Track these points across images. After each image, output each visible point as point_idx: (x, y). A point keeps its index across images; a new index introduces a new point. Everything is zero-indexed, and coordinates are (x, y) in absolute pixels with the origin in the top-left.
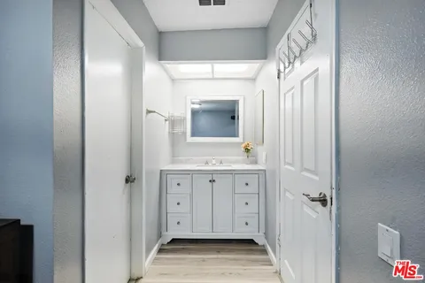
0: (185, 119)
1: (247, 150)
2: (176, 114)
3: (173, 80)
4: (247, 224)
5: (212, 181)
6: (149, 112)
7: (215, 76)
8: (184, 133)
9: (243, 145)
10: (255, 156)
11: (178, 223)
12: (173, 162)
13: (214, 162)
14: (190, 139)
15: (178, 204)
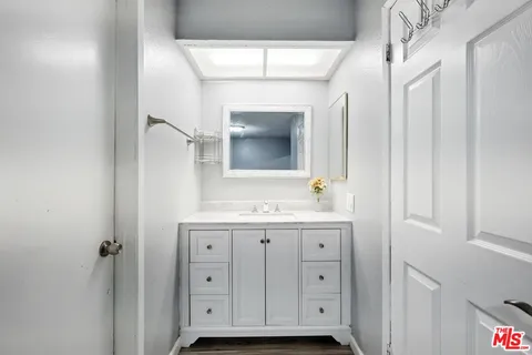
0: (220, 140)
1: (318, 189)
2: (206, 133)
3: (202, 81)
4: (322, 310)
5: (265, 241)
6: (152, 121)
7: (268, 75)
8: (220, 163)
9: (312, 182)
10: (330, 198)
11: (209, 311)
12: (202, 209)
13: (266, 208)
14: (228, 173)
15: (209, 279)
